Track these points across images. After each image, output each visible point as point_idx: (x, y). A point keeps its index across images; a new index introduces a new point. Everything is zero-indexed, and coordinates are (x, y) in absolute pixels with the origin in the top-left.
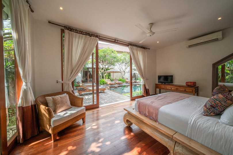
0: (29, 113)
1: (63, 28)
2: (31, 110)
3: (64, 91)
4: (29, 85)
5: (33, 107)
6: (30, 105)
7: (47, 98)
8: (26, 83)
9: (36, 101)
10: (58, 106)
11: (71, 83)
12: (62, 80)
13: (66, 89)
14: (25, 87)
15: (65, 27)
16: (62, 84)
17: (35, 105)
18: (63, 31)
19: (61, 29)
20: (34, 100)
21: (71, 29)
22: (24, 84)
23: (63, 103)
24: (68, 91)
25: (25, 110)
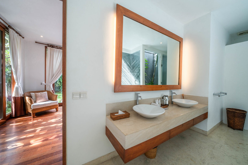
0: (19, 101)
1: (46, 45)
2: (20, 99)
3: (46, 90)
4: (20, 84)
5: (22, 98)
6: (20, 96)
7: (31, 93)
8: (18, 83)
9: (24, 95)
10: (38, 98)
11: (52, 85)
12: (45, 83)
13: (47, 89)
14: (17, 86)
15: (48, 45)
16: (45, 85)
17: (23, 98)
18: (46, 47)
19: (45, 46)
20: (23, 94)
21: (52, 46)
22: (16, 84)
23: (41, 97)
24: (49, 90)
25: (17, 99)
